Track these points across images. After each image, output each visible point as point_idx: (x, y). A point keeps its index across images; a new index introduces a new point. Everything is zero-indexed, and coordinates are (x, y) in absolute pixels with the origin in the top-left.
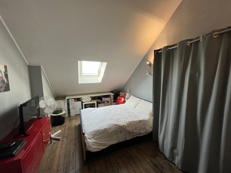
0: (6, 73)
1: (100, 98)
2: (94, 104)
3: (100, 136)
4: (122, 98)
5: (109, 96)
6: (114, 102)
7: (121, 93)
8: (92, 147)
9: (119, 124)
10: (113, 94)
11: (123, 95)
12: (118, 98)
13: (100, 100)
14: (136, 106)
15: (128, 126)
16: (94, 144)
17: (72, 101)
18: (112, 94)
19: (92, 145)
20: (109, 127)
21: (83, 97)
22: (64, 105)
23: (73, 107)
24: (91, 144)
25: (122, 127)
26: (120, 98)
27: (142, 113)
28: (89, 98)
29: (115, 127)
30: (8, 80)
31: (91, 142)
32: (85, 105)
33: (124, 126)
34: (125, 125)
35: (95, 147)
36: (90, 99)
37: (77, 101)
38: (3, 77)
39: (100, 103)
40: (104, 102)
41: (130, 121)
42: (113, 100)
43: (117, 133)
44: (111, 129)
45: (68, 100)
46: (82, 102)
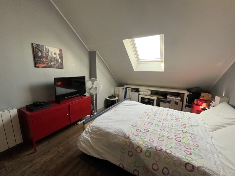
0: (61, 55)
1: (165, 95)
2: (153, 100)
3: (97, 138)
4: (202, 104)
5: (181, 95)
6: (187, 106)
7: (203, 94)
8: (81, 144)
9: (132, 139)
10: (188, 93)
11: (206, 98)
12: (195, 101)
13: (163, 97)
14: (219, 128)
15: (148, 154)
16: (85, 142)
17: (129, 90)
18: (186, 93)
19: (82, 141)
20: (116, 134)
21: (141, 89)
22: (122, 92)
23: (129, 97)
24: (82, 139)
25: (134, 147)
26: (200, 103)
27: (219, 152)
28: (148, 91)
29: (123, 138)
30: (62, 60)
31: (83, 137)
32: (142, 98)
33: (138, 147)
34: (142, 147)
35: (84, 145)
36: (150, 93)
37: (135, 92)
38: (57, 57)
39: (163, 101)
40: (169, 102)
41: (159, 148)
42: (187, 102)
43: (123, 150)
44: (117, 138)
45: (126, 88)
46: (139, 94)
